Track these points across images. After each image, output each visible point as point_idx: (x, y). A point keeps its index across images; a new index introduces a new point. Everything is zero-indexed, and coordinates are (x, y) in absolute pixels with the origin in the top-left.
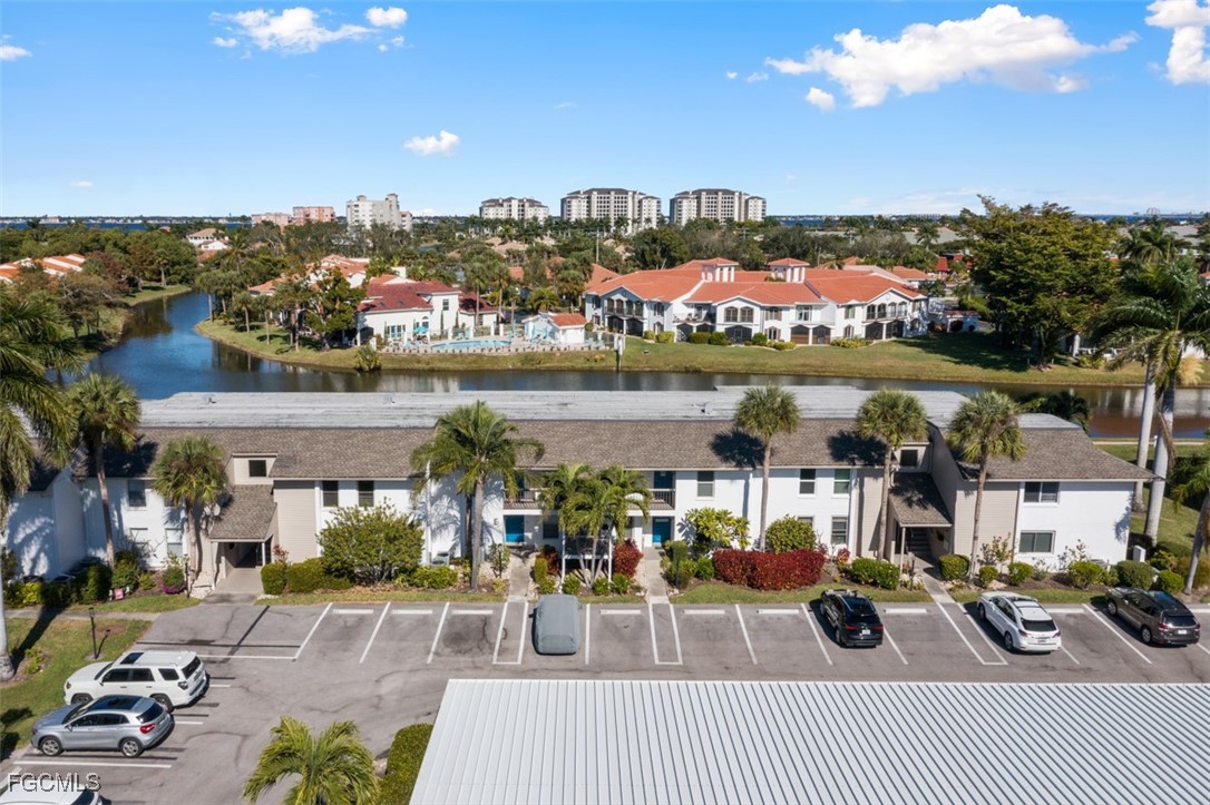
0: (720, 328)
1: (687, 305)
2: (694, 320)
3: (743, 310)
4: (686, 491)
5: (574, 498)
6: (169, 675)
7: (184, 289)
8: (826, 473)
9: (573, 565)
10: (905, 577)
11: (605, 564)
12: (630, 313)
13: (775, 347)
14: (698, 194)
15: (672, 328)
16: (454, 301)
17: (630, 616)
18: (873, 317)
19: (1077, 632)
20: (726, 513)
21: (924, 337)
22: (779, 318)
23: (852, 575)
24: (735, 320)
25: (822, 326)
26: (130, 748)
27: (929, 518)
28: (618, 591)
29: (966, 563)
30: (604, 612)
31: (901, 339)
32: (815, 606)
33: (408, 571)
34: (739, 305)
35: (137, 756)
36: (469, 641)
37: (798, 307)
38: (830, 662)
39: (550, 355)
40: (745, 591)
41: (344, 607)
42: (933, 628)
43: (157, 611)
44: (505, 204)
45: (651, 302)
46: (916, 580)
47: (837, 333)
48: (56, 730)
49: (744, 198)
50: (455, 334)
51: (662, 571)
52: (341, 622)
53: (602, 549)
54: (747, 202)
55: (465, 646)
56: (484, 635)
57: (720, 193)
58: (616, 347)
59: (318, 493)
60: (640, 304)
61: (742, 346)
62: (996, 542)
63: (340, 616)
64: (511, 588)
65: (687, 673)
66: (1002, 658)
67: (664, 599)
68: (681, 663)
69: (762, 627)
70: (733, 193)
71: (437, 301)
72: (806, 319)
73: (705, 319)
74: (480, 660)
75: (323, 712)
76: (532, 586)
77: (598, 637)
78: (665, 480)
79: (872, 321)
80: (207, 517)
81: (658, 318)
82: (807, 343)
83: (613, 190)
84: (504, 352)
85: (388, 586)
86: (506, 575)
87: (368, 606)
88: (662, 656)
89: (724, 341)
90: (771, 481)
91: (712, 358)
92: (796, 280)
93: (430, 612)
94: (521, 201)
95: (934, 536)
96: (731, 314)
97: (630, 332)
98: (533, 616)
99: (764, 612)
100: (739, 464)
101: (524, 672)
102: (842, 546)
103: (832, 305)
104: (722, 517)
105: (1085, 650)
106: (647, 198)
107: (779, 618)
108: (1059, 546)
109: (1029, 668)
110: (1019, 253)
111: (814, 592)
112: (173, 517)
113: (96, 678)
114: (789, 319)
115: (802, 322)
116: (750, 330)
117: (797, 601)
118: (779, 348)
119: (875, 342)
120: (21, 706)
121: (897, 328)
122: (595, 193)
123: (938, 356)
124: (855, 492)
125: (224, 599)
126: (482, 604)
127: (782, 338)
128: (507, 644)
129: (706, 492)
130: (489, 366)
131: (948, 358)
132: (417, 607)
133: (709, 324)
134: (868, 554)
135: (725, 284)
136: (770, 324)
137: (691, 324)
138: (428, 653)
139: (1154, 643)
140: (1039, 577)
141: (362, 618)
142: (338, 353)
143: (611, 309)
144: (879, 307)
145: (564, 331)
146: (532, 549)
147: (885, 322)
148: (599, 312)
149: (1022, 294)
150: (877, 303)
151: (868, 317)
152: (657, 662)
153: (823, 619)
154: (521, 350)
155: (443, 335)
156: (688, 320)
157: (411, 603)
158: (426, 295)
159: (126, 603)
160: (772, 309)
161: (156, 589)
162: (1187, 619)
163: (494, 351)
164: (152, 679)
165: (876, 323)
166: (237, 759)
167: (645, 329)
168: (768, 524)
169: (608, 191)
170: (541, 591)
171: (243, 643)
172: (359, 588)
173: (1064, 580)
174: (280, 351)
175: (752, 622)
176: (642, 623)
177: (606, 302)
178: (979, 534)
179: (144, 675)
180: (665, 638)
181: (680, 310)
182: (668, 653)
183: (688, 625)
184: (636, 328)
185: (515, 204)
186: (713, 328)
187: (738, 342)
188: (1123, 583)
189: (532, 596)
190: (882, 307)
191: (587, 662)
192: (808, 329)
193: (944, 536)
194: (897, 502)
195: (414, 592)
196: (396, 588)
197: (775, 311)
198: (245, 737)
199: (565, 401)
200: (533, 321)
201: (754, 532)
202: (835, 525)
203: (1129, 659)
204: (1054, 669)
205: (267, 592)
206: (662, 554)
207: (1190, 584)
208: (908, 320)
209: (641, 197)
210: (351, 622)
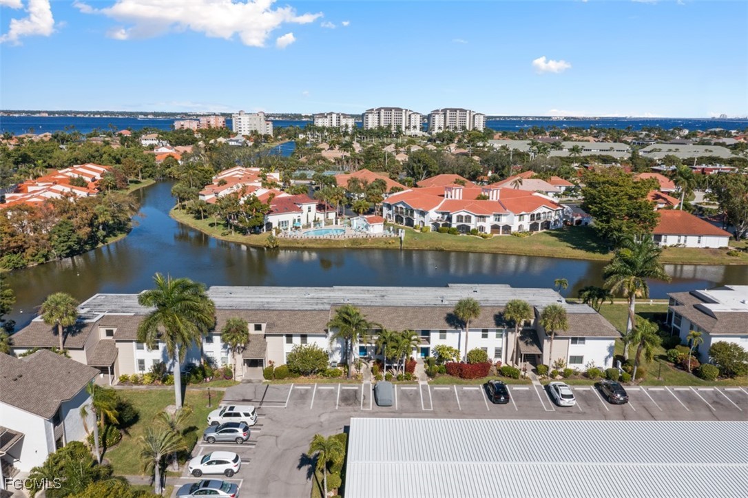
0: (454, 225)
1: (437, 212)
2: (441, 221)
3: (466, 217)
4: (435, 337)
5: (390, 344)
6: (247, 415)
7: (152, 181)
8: (492, 331)
9: (389, 368)
10: (522, 373)
11: (402, 367)
12: (407, 214)
13: (482, 236)
14: (445, 111)
15: (429, 225)
16: (314, 206)
17: (412, 390)
18: (534, 220)
19: (585, 398)
20: (451, 347)
21: (560, 229)
22: (484, 221)
23: (501, 372)
24: (462, 221)
25: (507, 225)
26: (239, 441)
27: (534, 350)
28: (407, 379)
29: (547, 368)
30: (402, 388)
31: (548, 231)
32: (485, 386)
33: (323, 371)
34: (464, 214)
35: (242, 443)
36: (350, 399)
37: (494, 215)
38: (489, 410)
39: (366, 240)
40: (458, 379)
41: (298, 385)
42: (530, 396)
43: (225, 387)
44: (328, 116)
45: (418, 210)
46: (527, 375)
47: (514, 229)
48: (213, 435)
49: (472, 114)
50: (315, 225)
51: (425, 369)
52: (299, 392)
53: (401, 362)
54: (474, 116)
55: (350, 402)
56: (356, 398)
57: (458, 111)
58: (400, 236)
59: (284, 338)
60: (412, 211)
61: (465, 235)
62: (560, 360)
63: (298, 389)
64: (364, 377)
65: (435, 415)
66: (553, 408)
67: (425, 383)
68: (432, 409)
69: (464, 395)
70: (466, 111)
71: (305, 207)
72: (499, 221)
73: (446, 220)
74: (356, 408)
75: (302, 428)
76: (372, 376)
77: (400, 399)
78: (426, 333)
79: (533, 222)
80: (238, 347)
81: (422, 219)
82: (499, 233)
83: (393, 108)
84: (342, 238)
85: (315, 376)
86: (362, 371)
87: (308, 385)
88: (425, 407)
89: (456, 232)
90: (470, 333)
91: (450, 243)
92: (494, 199)
93: (333, 388)
94: (338, 114)
95: (537, 356)
96: (460, 218)
97: (407, 225)
98: (374, 390)
99: (465, 388)
100: (456, 328)
101: (374, 413)
102: (499, 359)
103: (512, 214)
104: (449, 349)
105: (585, 405)
106: (414, 113)
107: (471, 391)
108: (585, 361)
109: (563, 412)
110: (603, 197)
111: (485, 380)
112: (225, 347)
113: (220, 415)
114: (490, 221)
115: (497, 223)
116: (469, 227)
117: (479, 383)
118: (484, 237)
119: (535, 233)
120: (192, 425)
121: (547, 225)
122: (383, 110)
123: (565, 243)
124: (504, 339)
125: (249, 382)
126: (353, 384)
127: (486, 231)
128: (365, 401)
129: (443, 337)
130: (334, 246)
131: (569, 245)
132: (328, 386)
133: (448, 223)
134: (510, 363)
135: (457, 201)
136: (480, 224)
137: (439, 223)
138: (336, 405)
139: (611, 403)
140: (576, 373)
141: (307, 390)
142: (254, 236)
143: (397, 212)
144: (537, 215)
145: (373, 226)
146: (371, 359)
147: (540, 222)
148: (390, 212)
149: (604, 218)
150: (536, 212)
151: (531, 220)
152: (423, 409)
153: (488, 392)
154: (351, 237)
155: (308, 226)
156: (437, 220)
157: (325, 384)
158: (299, 204)
159: (212, 383)
160: (480, 217)
161: (221, 377)
162: (624, 394)
163: (337, 237)
164: (240, 416)
165: (535, 223)
166: (277, 445)
167: (415, 224)
168: (468, 352)
169: (391, 109)
170: (377, 379)
171: (264, 400)
172: (302, 377)
173: (586, 375)
174: (223, 234)
175: (460, 392)
176: (417, 393)
177: (394, 208)
178: (552, 358)
179: (238, 415)
180: (426, 399)
181: (433, 215)
182: (427, 405)
183: (435, 393)
184: (410, 222)
185: (334, 116)
186: (450, 225)
187: (463, 233)
188: (608, 378)
189: (373, 381)
190: (539, 214)
191: (397, 409)
192: (499, 227)
193: (540, 356)
194: (521, 343)
195: (325, 379)
196: (318, 377)
197: (483, 217)
198: (277, 437)
199: (383, 294)
200: (357, 219)
201: (462, 354)
202: (496, 350)
203: (601, 409)
204: (572, 412)
205: (266, 379)
206: (425, 362)
207: (634, 378)
208: (552, 220)
209: (411, 113)
210: (303, 392)
